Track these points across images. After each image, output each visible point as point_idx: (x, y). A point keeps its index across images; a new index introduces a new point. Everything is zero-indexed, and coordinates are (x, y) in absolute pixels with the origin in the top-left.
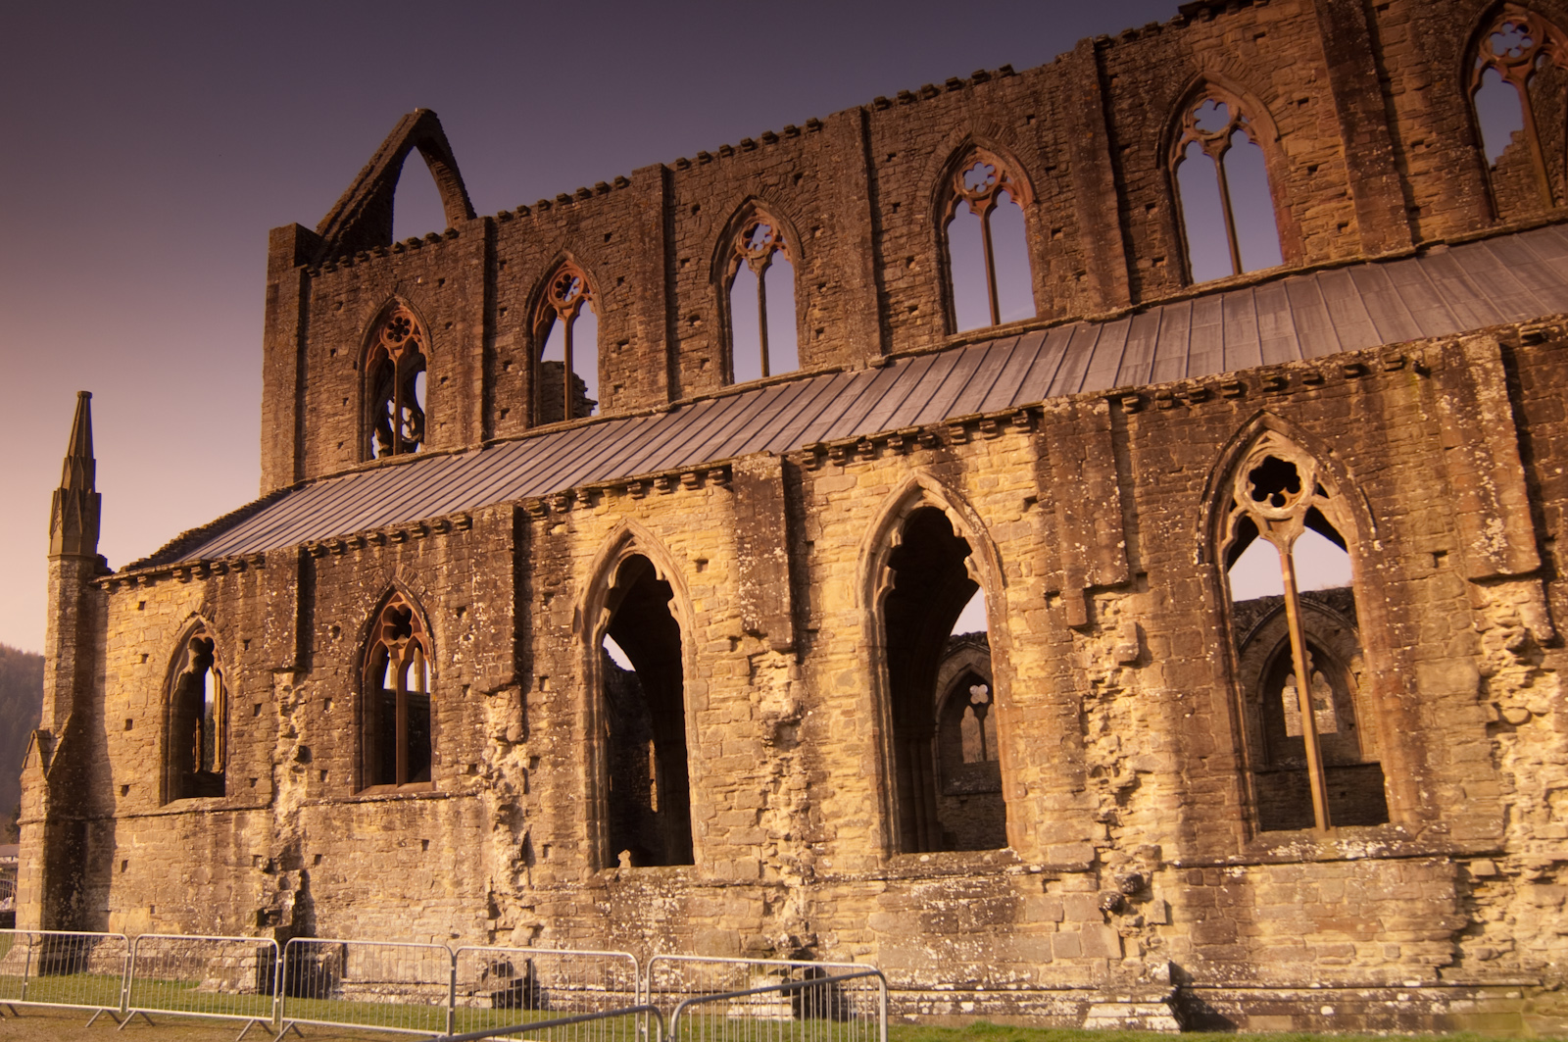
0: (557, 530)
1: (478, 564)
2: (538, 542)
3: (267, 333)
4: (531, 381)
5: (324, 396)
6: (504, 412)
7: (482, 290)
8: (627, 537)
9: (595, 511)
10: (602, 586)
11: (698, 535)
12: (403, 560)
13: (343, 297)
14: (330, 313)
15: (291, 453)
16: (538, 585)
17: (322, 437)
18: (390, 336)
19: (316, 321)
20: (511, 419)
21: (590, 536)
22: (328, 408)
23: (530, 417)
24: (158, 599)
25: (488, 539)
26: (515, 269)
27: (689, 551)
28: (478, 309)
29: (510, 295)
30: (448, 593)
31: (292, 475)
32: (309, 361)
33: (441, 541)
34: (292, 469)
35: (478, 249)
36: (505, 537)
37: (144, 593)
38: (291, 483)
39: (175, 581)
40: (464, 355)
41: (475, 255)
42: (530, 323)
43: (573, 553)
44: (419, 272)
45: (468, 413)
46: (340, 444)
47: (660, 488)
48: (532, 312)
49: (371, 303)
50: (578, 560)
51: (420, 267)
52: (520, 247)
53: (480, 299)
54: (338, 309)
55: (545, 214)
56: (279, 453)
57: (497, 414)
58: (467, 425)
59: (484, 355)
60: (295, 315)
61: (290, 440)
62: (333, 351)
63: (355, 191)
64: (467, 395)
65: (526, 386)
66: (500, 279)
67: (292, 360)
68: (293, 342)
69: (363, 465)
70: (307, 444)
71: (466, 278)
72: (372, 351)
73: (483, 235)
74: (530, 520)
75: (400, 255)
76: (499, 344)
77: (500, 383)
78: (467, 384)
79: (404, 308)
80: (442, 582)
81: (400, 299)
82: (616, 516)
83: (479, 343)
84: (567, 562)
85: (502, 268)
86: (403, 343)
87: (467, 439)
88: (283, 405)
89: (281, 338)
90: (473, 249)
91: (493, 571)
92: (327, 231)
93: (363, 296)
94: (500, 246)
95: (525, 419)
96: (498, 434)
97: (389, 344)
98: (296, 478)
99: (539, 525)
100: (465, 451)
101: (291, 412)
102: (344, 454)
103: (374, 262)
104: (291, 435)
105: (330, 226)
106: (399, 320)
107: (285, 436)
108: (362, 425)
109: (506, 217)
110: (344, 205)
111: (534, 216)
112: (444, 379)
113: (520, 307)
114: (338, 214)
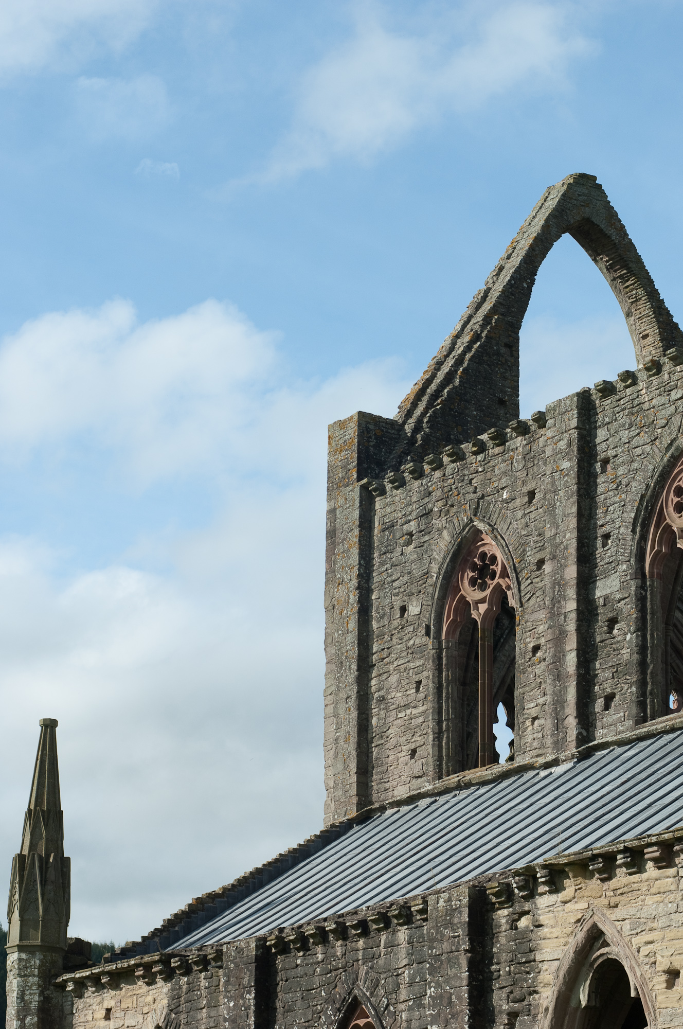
0: (523, 923)
1: (433, 971)
2: (503, 940)
3: (327, 582)
4: (642, 649)
5: (394, 679)
6: (609, 698)
7: (574, 509)
8: (595, 937)
9: (562, 896)
10: (573, 1004)
11: (670, 934)
12: (366, 960)
13: (413, 526)
14: (399, 549)
15: (353, 767)
16: (501, 1001)
17: (393, 741)
18: (473, 582)
19: (383, 563)
20: (617, 712)
21: (557, 932)
22: (397, 697)
23: (642, 705)
24: (124, 1006)
25: (443, 935)
26: (621, 471)
27: (659, 958)
28: (570, 539)
29: (615, 512)
30: (410, 1009)
31: (355, 800)
32: (375, 625)
33: (403, 934)
34: (354, 791)
35: (570, 444)
36: (460, 932)
37: (109, 998)
38: (353, 813)
39: (140, 983)
40: (554, 613)
41: (567, 455)
42: (640, 556)
43: (538, 957)
44: (504, 481)
45: (559, 702)
46: (413, 752)
47: (626, 865)
48: (644, 538)
49: (445, 533)
50: (545, 966)
51: (505, 473)
52: (625, 435)
53: (573, 523)
54: (409, 543)
55: (655, 381)
56: (340, 766)
57: (599, 704)
58: (559, 723)
59: (578, 610)
60: (355, 558)
61: (351, 748)
62: (403, 609)
63: (458, 336)
64: (559, 676)
65: (636, 657)
66: (600, 489)
67: (353, 625)
68: (353, 598)
69: (439, 784)
70: (375, 751)
71: (555, 492)
72: (451, 606)
73: (574, 423)
74: (493, 908)
75: (480, 457)
76: (599, 593)
77: (602, 653)
78: (559, 658)
79: (488, 539)
80: (403, 994)
81: (481, 526)
82: (583, 905)
83: (572, 593)
84: (532, 970)
85: (604, 470)
86: (488, 592)
87: (559, 745)
88: (343, 695)
89: (341, 592)
90: (563, 444)
91: (447, 982)
92: (409, 414)
93: (438, 523)
94: (601, 434)
95: (634, 710)
96: (601, 735)
97: (472, 594)
98: (360, 805)
99: (502, 915)
100: (555, 763)
101: (353, 703)
102: (416, 766)
103: (449, 470)
104: (353, 740)
105: (414, 405)
106: (483, 555)
107: (346, 741)
108: (439, 723)
109: (607, 389)
110: (439, 364)
111: (641, 385)
112: (536, 649)
113: (626, 531)
114: (428, 382)
